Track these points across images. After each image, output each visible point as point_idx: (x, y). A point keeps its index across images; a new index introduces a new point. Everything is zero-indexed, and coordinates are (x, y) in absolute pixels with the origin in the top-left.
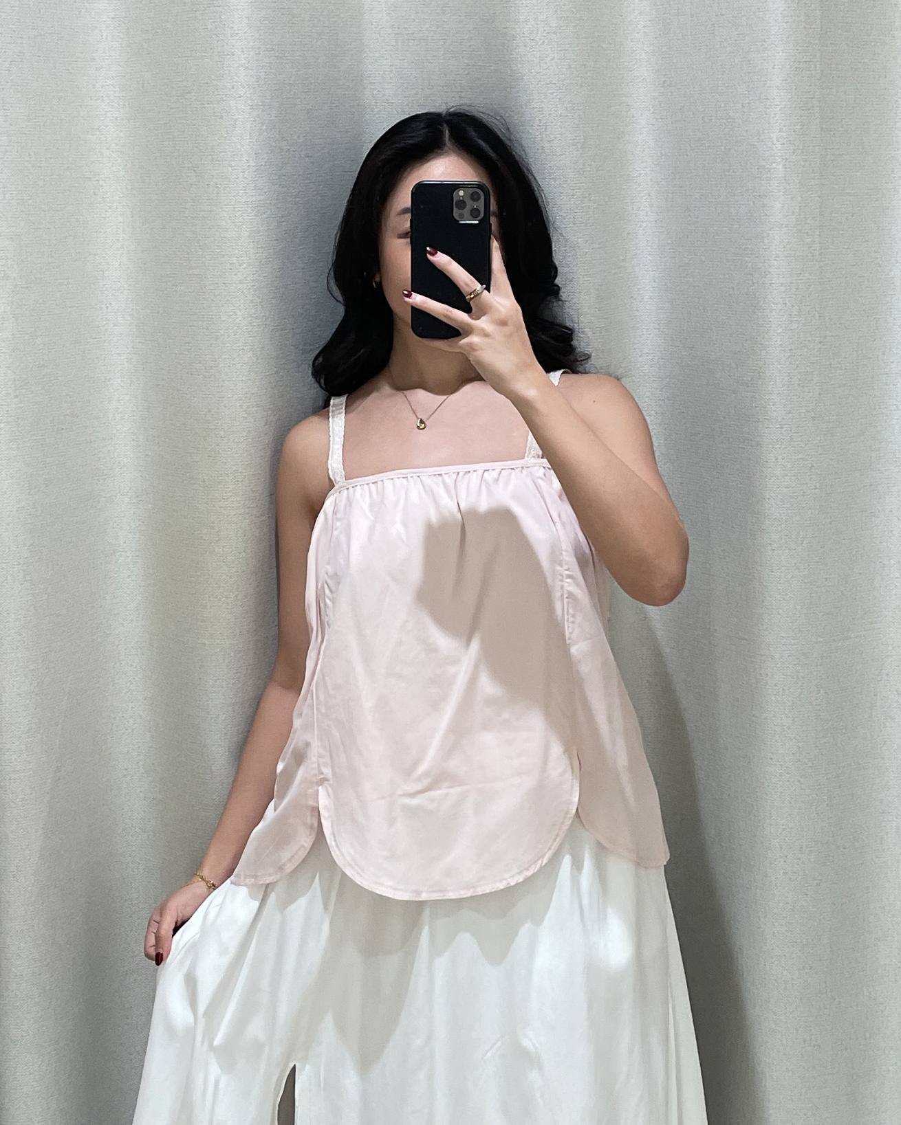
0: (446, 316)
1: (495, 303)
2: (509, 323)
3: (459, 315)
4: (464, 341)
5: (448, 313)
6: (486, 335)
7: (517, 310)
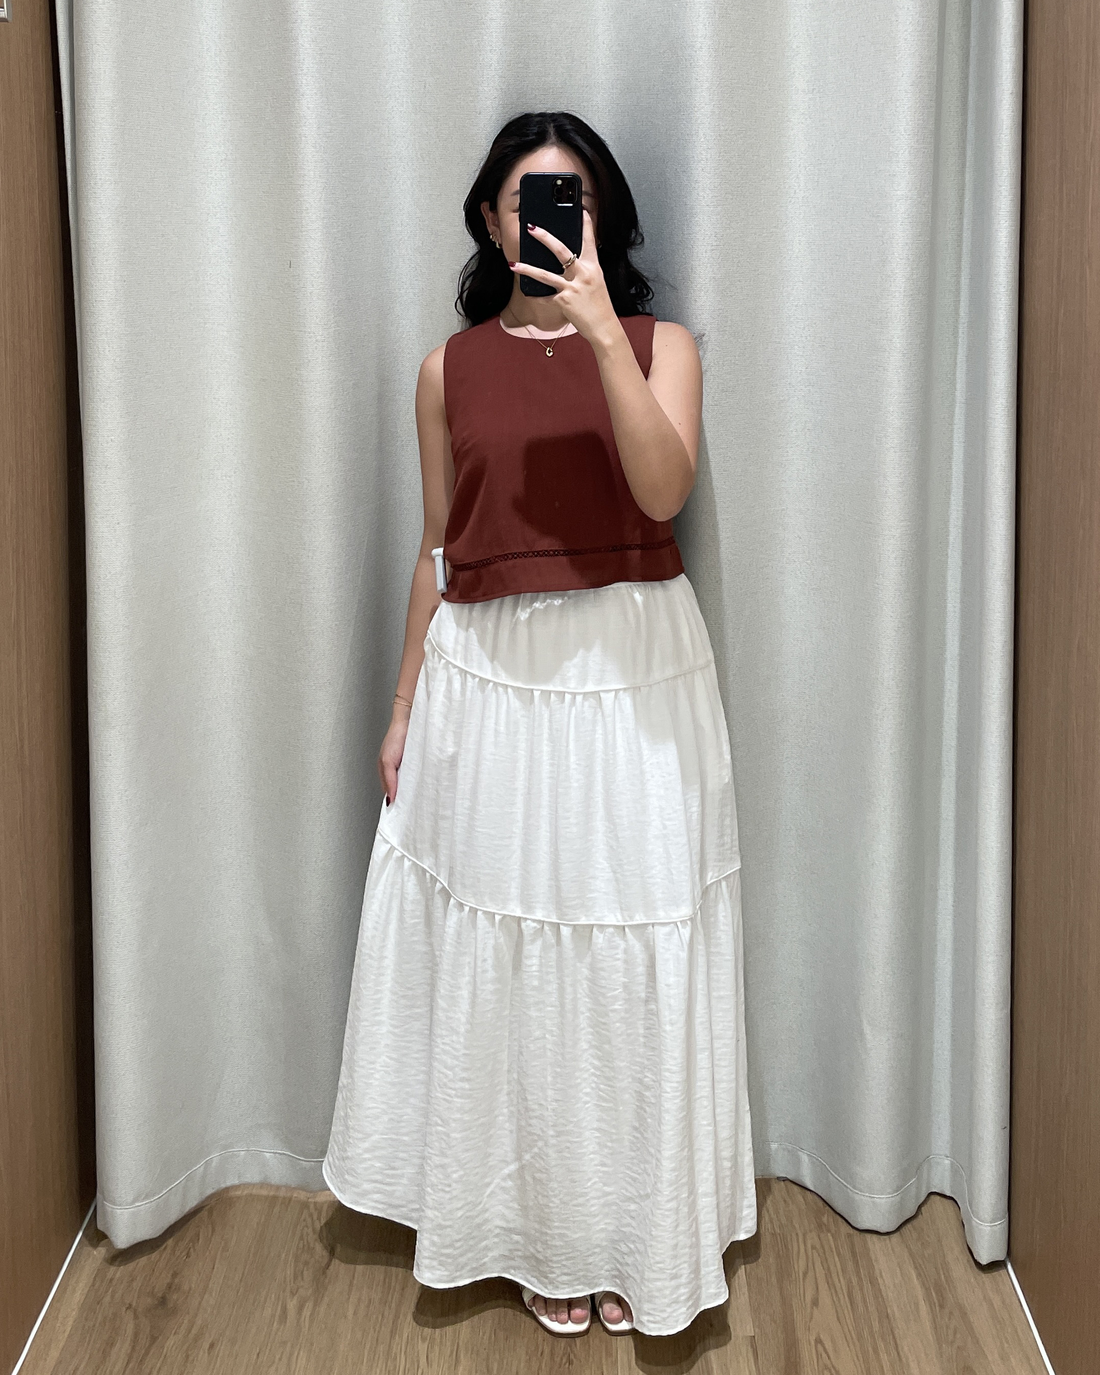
0: (544, 278)
1: (582, 268)
2: (592, 282)
3: (553, 278)
4: (557, 297)
5: (546, 276)
6: (576, 292)
7: (599, 272)
